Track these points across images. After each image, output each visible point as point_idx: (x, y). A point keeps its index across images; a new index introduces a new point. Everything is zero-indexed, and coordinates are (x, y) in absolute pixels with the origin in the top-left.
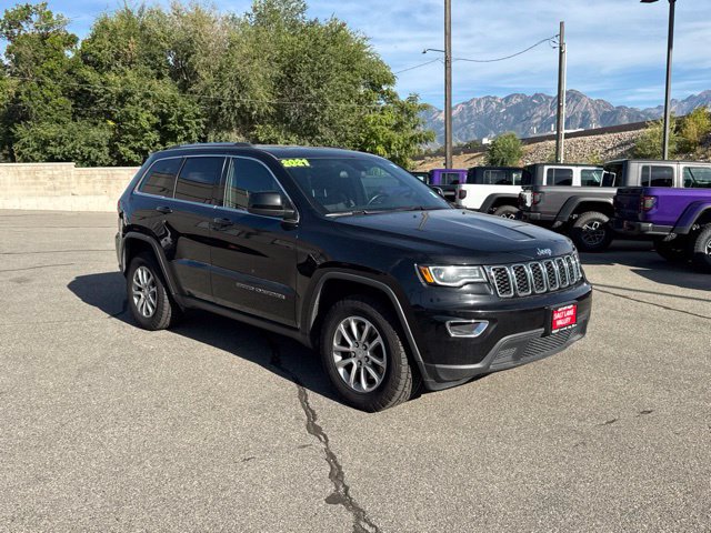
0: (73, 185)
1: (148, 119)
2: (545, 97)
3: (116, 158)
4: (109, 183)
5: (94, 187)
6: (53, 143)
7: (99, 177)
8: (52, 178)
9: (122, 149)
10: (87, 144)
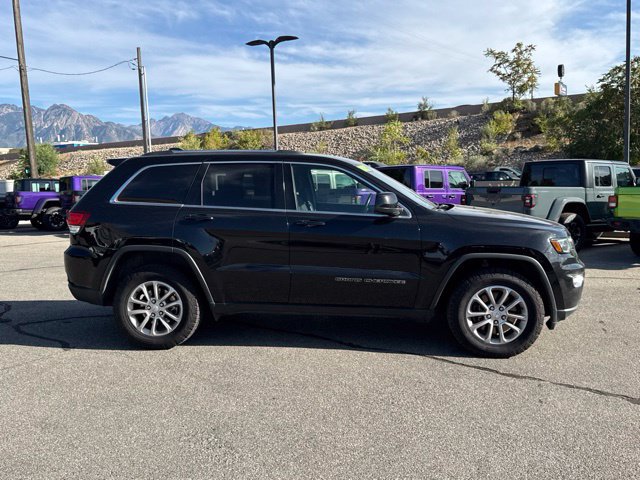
2: (37, 109)
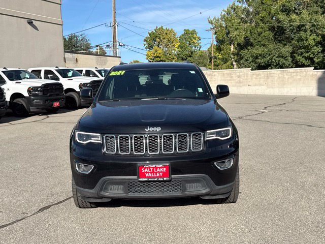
0: (249, 80)
1: (314, 39)
3: (295, 63)
4: (268, 78)
5: (260, 81)
6: (260, 57)
7: (262, 75)
8: (239, 77)
9: (298, 58)
10: (279, 56)
